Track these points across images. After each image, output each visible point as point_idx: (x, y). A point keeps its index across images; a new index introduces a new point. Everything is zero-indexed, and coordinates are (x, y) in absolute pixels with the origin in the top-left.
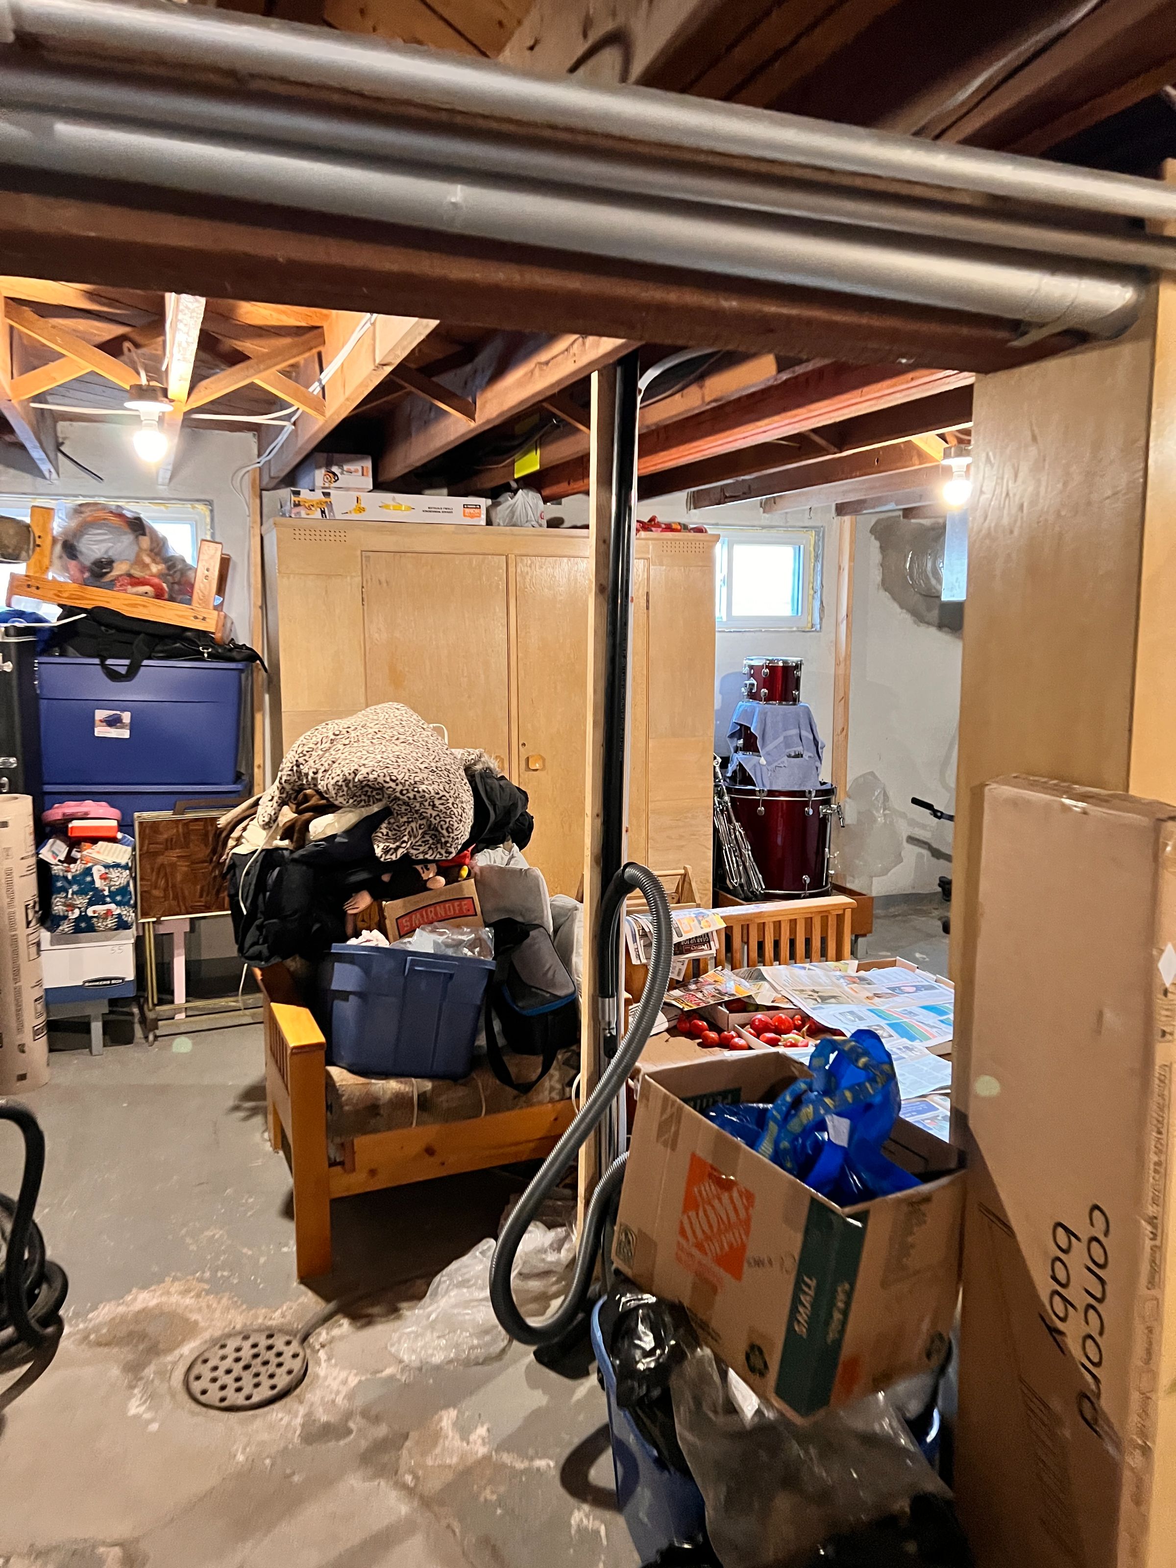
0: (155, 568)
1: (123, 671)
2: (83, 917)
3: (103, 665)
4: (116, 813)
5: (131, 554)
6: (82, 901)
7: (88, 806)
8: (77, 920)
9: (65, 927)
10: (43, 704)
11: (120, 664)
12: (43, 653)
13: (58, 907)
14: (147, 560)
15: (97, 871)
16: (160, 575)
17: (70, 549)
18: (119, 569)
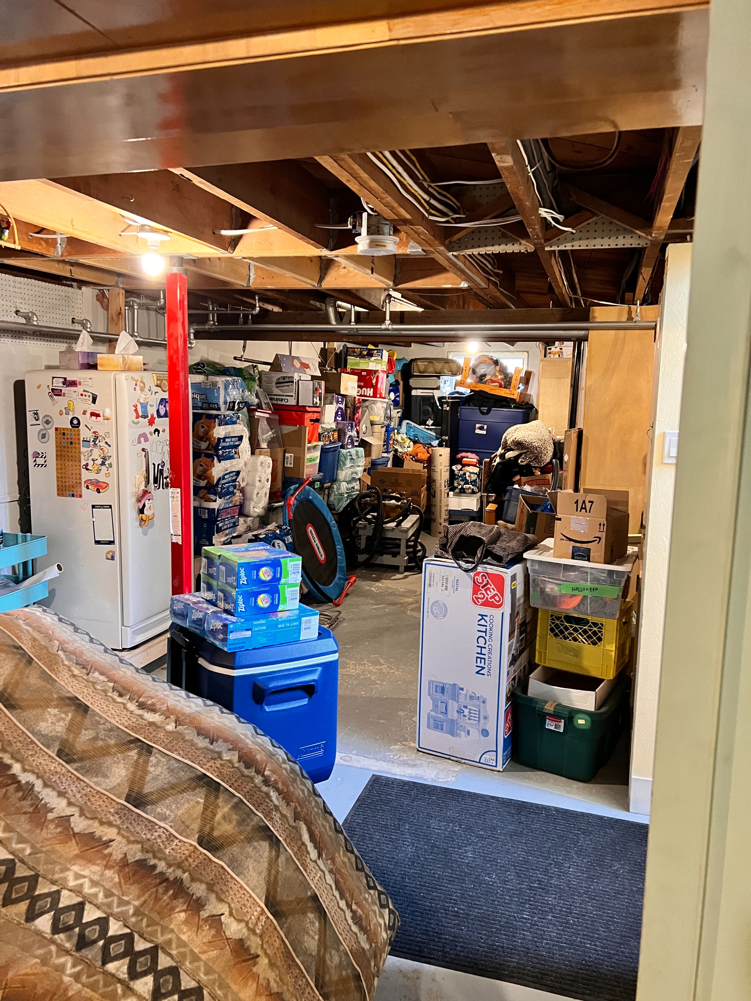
0: (500, 377)
1: (485, 411)
2: (462, 488)
3: (480, 409)
4: (478, 458)
5: (492, 372)
6: (462, 483)
7: (469, 454)
8: (461, 489)
9: (457, 491)
10: (461, 421)
11: (485, 409)
12: (464, 405)
13: (456, 484)
14: (497, 374)
15: (468, 474)
16: (502, 379)
17: (474, 372)
18: (488, 378)
